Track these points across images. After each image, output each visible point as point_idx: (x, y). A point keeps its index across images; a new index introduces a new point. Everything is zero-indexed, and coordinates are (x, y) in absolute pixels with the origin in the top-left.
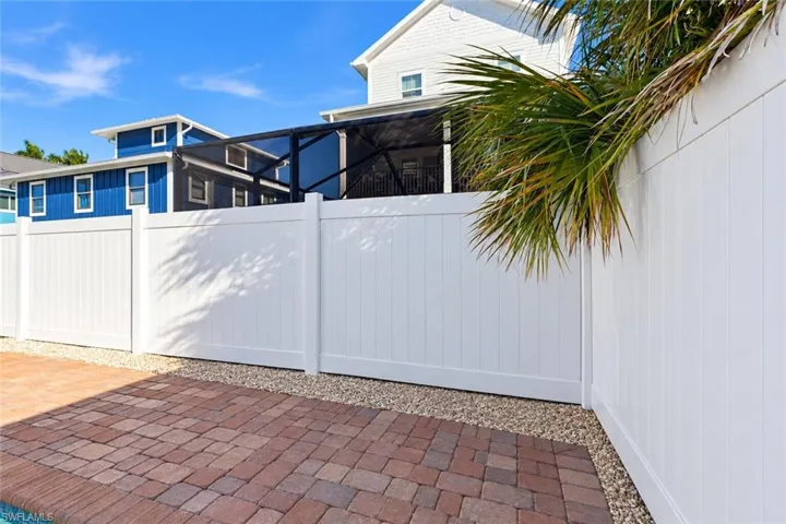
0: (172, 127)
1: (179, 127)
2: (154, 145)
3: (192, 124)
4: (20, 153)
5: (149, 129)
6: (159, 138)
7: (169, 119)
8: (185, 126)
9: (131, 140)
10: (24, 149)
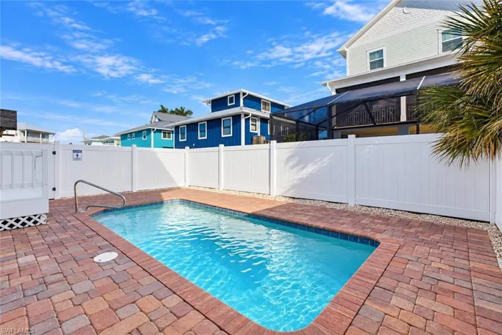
0: (237, 95)
1: (241, 95)
2: (229, 105)
3: (248, 92)
4: (160, 111)
5: (226, 97)
6: (231, 101)
7: (236, 92)
8: (244, 94)
9: (218, 104)
10: (160, 109)
